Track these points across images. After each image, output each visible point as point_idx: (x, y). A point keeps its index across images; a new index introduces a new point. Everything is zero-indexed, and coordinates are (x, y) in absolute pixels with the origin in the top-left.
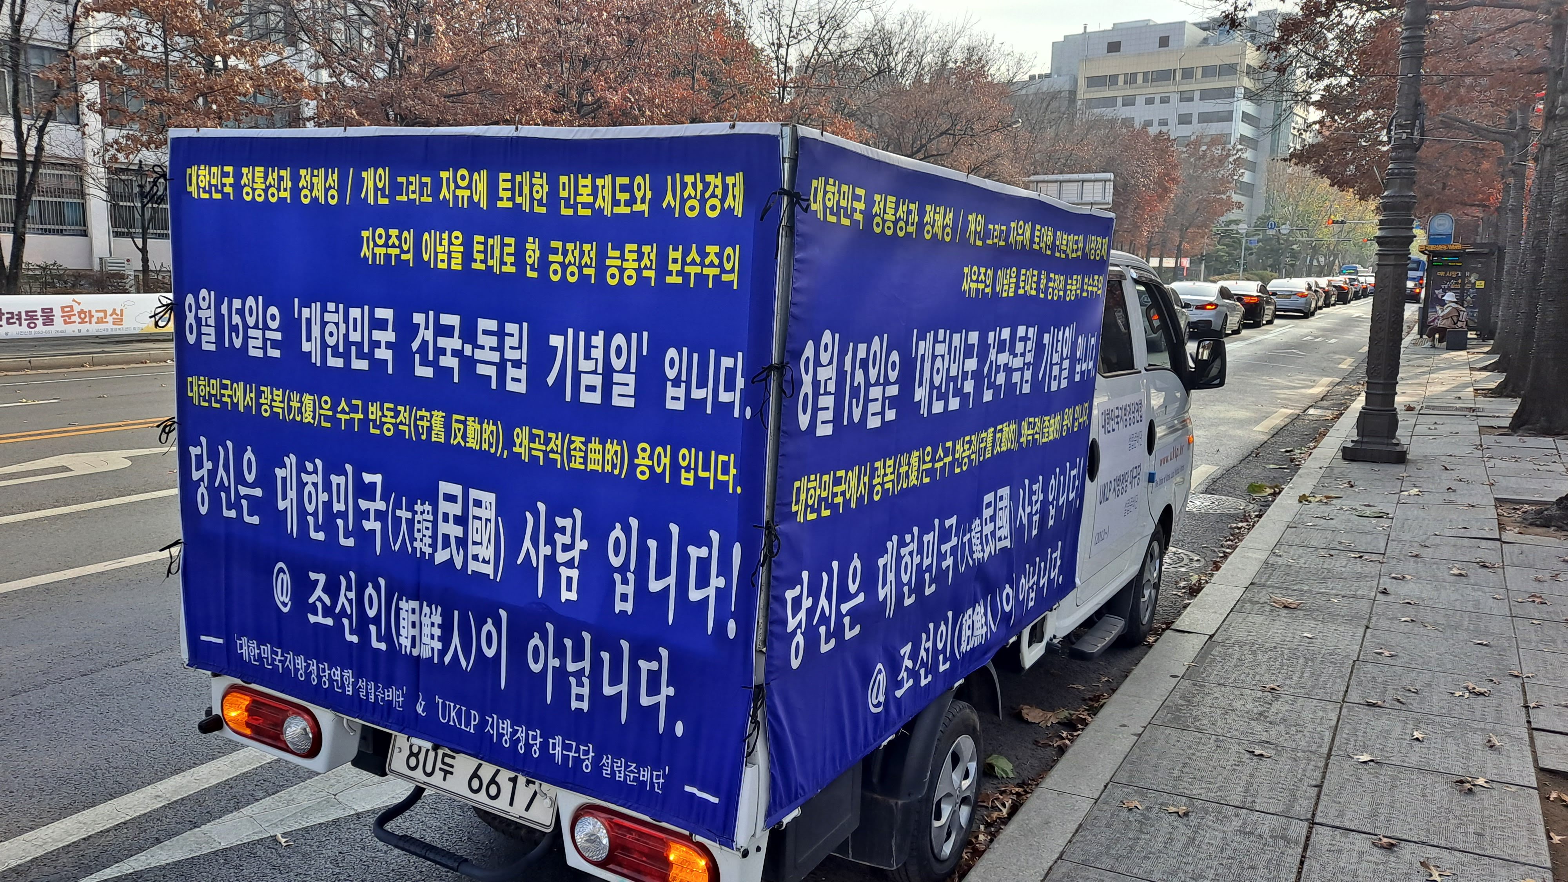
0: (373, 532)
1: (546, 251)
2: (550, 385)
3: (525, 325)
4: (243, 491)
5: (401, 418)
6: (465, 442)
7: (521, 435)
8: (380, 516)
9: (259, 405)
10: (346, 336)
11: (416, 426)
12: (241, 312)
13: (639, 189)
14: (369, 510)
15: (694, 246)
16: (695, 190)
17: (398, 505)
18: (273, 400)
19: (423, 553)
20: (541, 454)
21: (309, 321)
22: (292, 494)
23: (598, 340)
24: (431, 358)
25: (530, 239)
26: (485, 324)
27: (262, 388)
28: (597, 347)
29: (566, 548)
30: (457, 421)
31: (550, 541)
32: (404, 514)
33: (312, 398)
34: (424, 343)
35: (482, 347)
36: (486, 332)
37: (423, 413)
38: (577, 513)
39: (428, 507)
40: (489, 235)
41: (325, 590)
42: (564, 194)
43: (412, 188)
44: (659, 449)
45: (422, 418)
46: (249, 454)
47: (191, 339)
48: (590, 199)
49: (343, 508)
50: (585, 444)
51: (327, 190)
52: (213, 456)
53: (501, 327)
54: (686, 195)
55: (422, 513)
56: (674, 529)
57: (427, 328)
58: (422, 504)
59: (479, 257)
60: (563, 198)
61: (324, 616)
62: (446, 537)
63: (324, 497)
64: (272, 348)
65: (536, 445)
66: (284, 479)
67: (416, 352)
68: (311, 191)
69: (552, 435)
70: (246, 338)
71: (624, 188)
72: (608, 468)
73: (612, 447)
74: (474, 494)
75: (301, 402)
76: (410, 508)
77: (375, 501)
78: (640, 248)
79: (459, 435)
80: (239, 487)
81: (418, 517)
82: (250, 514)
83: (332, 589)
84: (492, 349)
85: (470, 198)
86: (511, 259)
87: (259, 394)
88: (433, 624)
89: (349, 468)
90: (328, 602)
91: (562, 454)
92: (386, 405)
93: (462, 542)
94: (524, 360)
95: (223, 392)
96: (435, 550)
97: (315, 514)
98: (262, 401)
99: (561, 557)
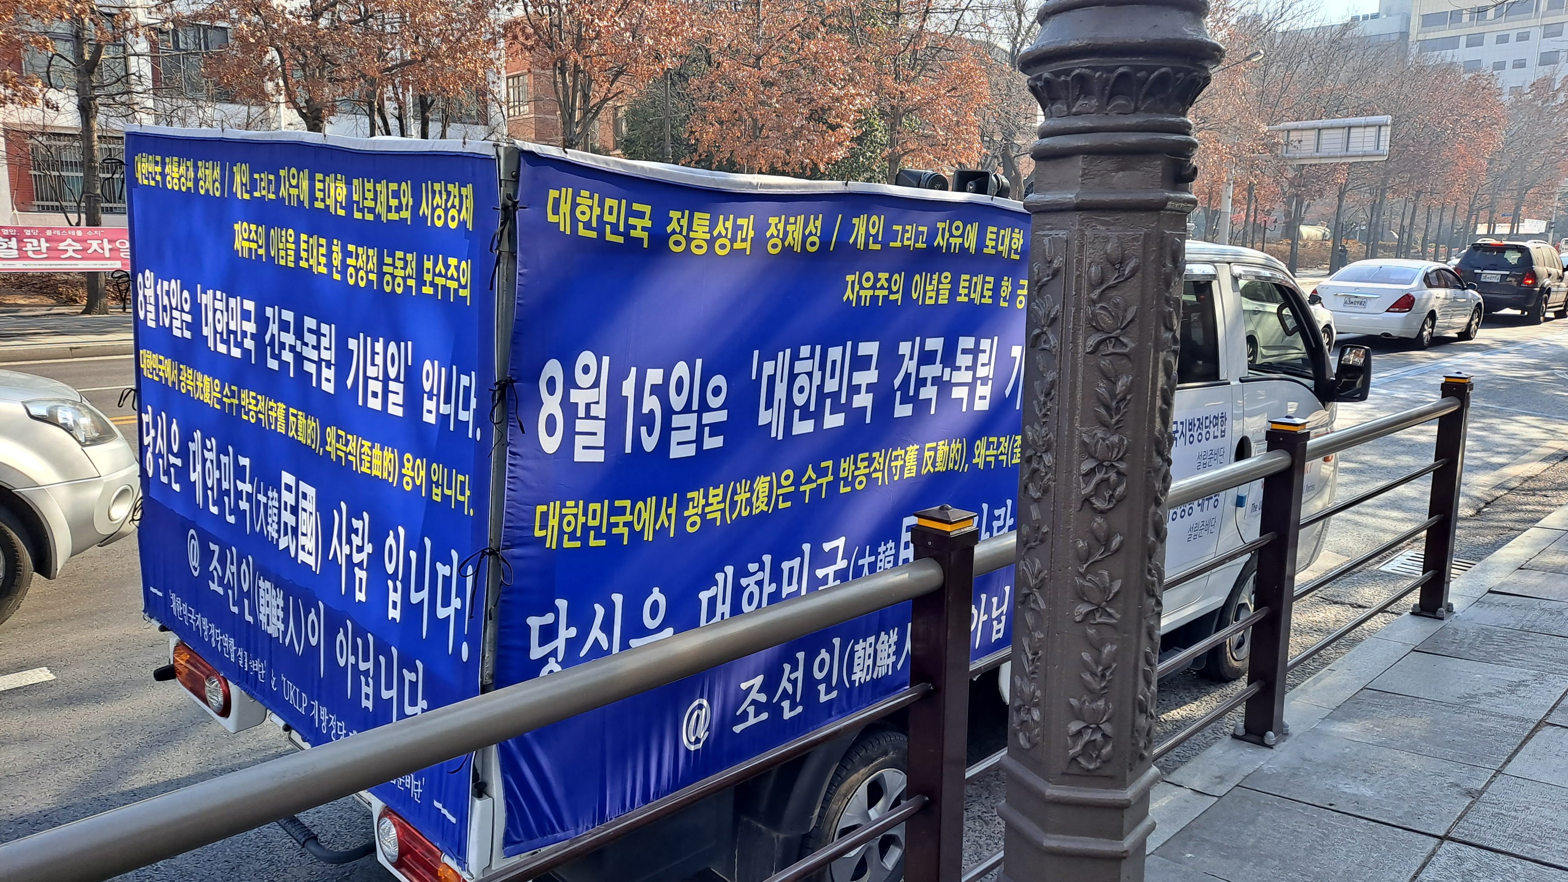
0: (245, 511)
1: (346, 254)
2: (349, 387)
3: (333, 326)
4: (173, 460)
5: (259, 406)
6: (298, 436)
7: (331, 431)
8: (249, 496)
9: (180, 381)
10: (228, 323)
11: (269, 415)
12: (168, 293)
13: (404, 196)
14: (242, 491)
15: (441, 256)
16: (441, 198)
17: (258, 492)
18: (187, 379)
19: (272, 538)
20: (342, 455)
21: (206, 305)
22: (199, 468)
23: (379, 347)
24: (277, 352)
25: (335, 241)
26: (310, 322)
27: (181, 366)
28: (378, 354)
29: (360, 549)
30: (293, 415)
31: (349, 542)
32: (262, 498)
33: (209, 379)
34: (273, 336)
35: (307, 345)
36: (310, 331)
37: (272, 404)
38: (366, 516)
39: (276, 495)
40: (310, 236)
41: (218, 561)
42: (355, 198)
43: (263, 184)
44: (418, 461)
45: (271, 410)
46: (174, 427)
47: (142, 316)
48: (371, 204)
49: (228, 488)
50: (371, 448)
51: (214, 182)
52: (155, 427)
53: (319, 327)
54: (435, 205)
55: (272, 499)
56: (428, 542)
57: (274, 323)
58: (273, 491)
59: (304, 255)
60: (356, 202)
61: (219, 586)
62: (286, 524)
63: (217, 474)
64: (187, 329)
65: (339, 446)
66: (194, 452)
67: (268, 345)
68: (205, 182)
69: (350, 437)
70: (172, 318)
71: (396, 195)
72: (385, 475)
73: (388, 455)
74: (304, 487)
75: (202, 382)
76: (266, 495)
77: (245, 482)
78: (405, 255)
79: (294, 428)
80: (170, 456)
81: (270, 503)
82: (176, 483)
83: (222, 561)
84: (314, 347)
85: (298, 196)
86: (323, 260)
87: (180, 370)
88: (278, 606)
89: (230, 449)
90: (220, 574)
91: (356, 456)
92: (253, 394)
93: (295, 530)
94: (333, 362)
95: (160, 366)
96: (279, 537)
97: (212, 489)
98: (181, 378)
99: (357, 558)
